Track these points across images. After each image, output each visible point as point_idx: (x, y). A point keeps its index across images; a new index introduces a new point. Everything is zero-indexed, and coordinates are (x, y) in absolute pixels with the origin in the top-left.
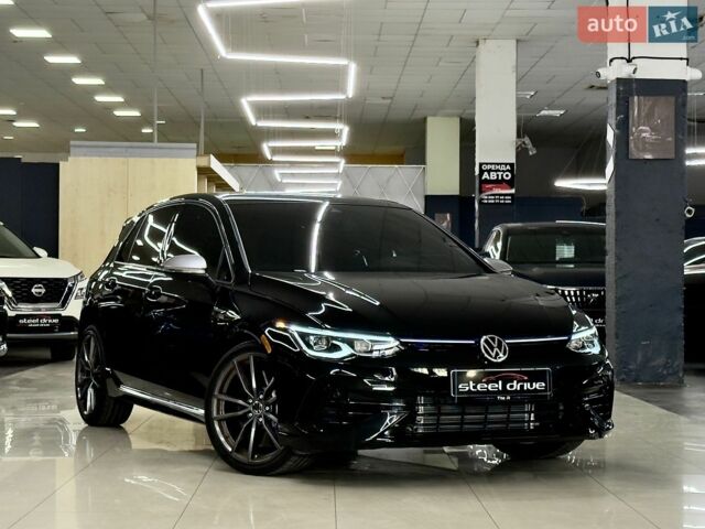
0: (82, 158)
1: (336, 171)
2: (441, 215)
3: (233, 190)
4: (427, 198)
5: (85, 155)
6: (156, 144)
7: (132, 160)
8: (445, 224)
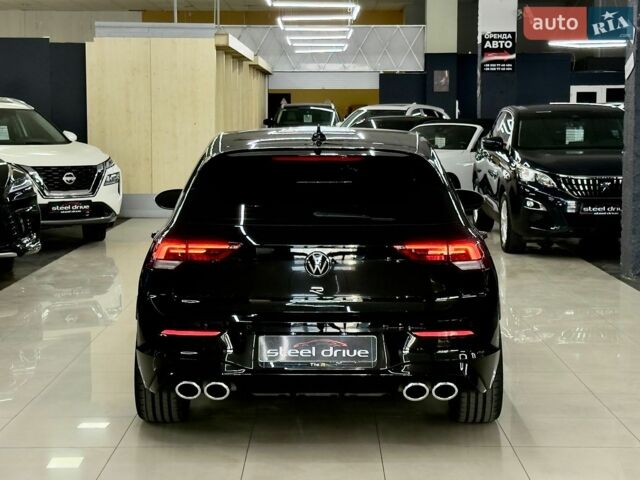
0: (107, 39)
2: (440, 72)
4: (427, 56)
5: (109, 36)
6: (176, 24)
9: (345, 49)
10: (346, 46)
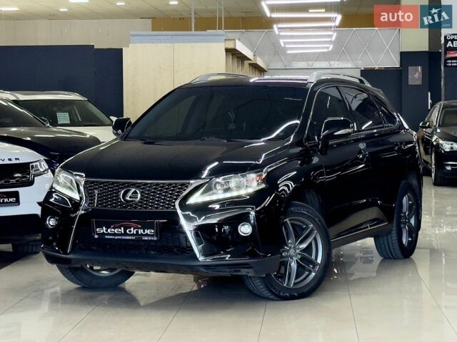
0: (140, 45)
1: (329, 39)
2: (414, 68)
3: (250, 60)
4: (402, 53)
5: (141, 42)
6: (193, 32)
7: (176, 45)
8: (417, 75)
9: (330, 49)
10: (331, 47)
